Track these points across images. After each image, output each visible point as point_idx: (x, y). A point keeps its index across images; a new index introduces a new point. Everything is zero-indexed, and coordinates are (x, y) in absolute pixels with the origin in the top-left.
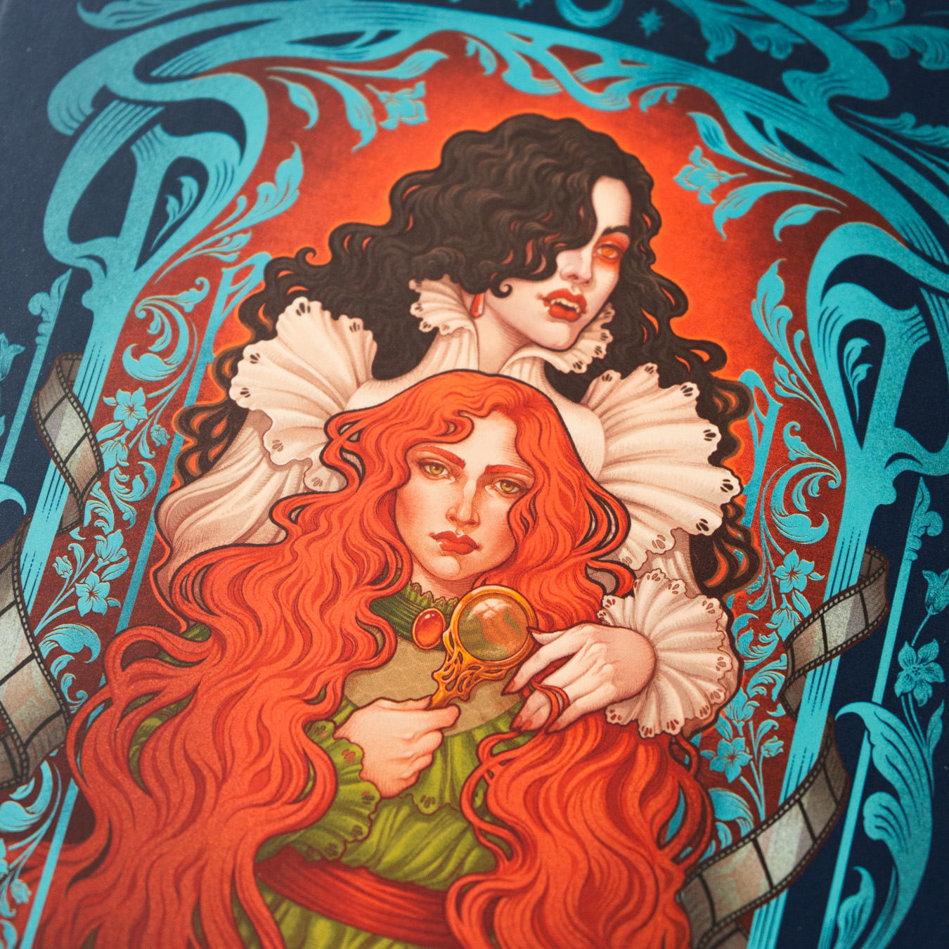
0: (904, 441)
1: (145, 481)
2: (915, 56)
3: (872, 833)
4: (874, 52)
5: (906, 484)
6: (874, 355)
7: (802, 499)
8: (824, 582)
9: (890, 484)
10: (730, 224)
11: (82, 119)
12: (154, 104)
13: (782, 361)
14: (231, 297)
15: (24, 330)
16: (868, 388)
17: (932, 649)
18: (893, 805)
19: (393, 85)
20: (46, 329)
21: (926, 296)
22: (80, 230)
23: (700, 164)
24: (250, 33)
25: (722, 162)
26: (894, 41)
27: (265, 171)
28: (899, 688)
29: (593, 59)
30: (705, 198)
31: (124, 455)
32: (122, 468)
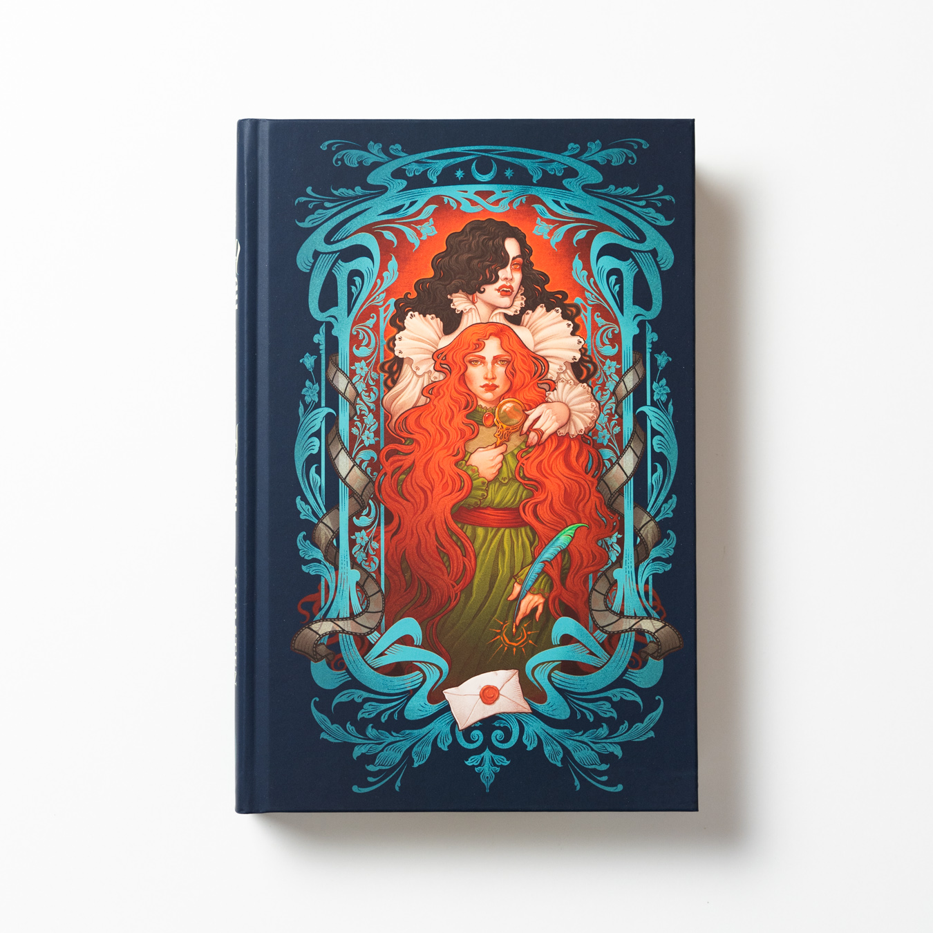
0: (638, 310)
1: (375, 393)
2: (609, 162)
3: (657, 450)
4: (593, 164)
5: (641, 325)
6: (620, 281)
7: (607, 340)
8: (621, 368)
9: (636, 326)
10: (557, 244)
11: (311, 265)
12: (336, 252)
13: (588, 291)
14: (385, 318)
15: (315, 349)
16: (621, 293)
17: (664, 381)
18: (662, 439)
19: (421, 222)
20: (322, 347)
21: (633, 253)
22: (324, 307)
23: (540, 224)
24: (362, 215)
25: (548, 221)
26: (600, 158)
27: (383, 267)
28: (655, 399)
29: (492, 193)
30: (546, 237)
31: (364, 386)
32: (365, 391)
